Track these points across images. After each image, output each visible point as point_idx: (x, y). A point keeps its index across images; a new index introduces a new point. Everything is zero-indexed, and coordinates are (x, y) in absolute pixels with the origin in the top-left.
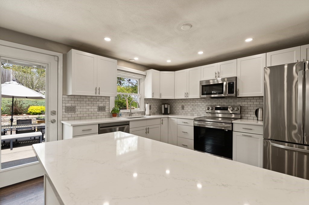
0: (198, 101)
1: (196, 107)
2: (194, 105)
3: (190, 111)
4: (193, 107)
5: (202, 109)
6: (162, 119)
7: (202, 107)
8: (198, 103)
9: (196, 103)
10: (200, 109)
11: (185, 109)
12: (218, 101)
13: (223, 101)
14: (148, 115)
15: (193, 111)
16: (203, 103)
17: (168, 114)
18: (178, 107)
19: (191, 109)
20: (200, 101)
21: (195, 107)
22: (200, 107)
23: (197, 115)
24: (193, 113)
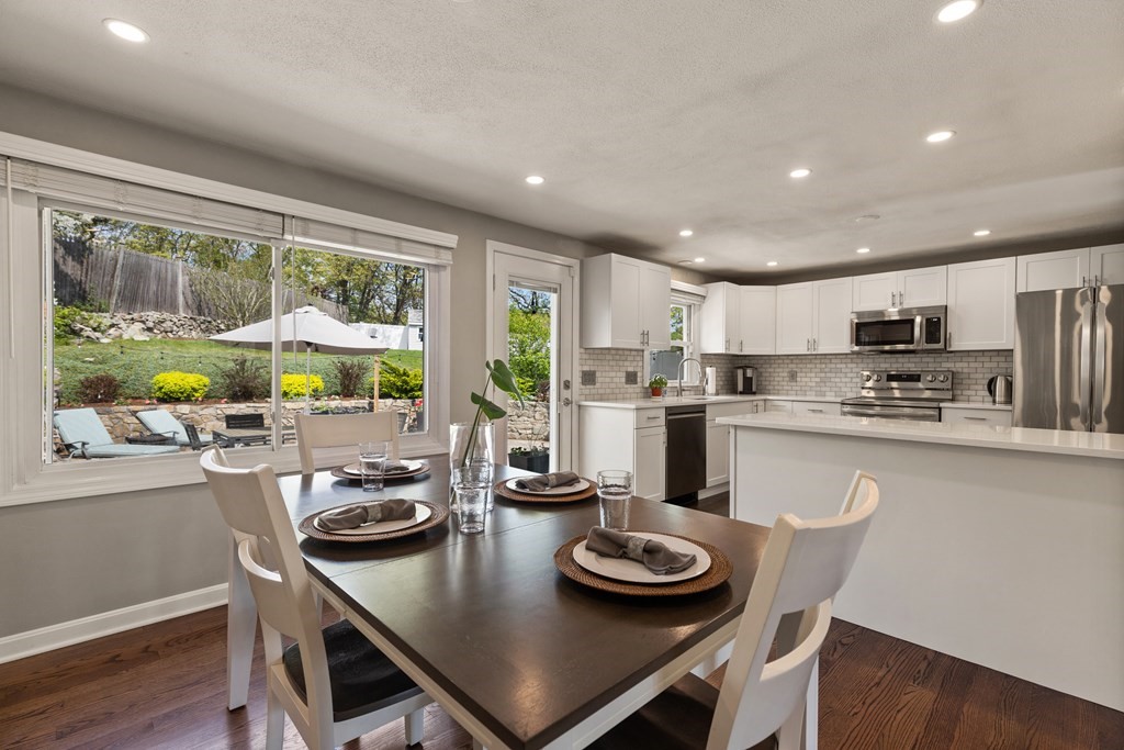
0: (839, 361)
1: (834, 375)
2: (826, 370)
3: (814, 384)
4: (823, 375)
5: (847, 380)
6: (755, 403)
7: (849, 375)
8: (838, 366)
9: (833, 366)
10: (844, 380)
11: (798, 379)
12: (894, 360)
13: (907, 360)
14: (712, 395)
15: (822, 384)
16: (850, 365)
17: (754, 393)
18: (779, 375)
19: (818, 380)
20: (844, 361)
21: (828, 375)
22: (841, 375)
23: (833, 394)
24: (823, 389)
